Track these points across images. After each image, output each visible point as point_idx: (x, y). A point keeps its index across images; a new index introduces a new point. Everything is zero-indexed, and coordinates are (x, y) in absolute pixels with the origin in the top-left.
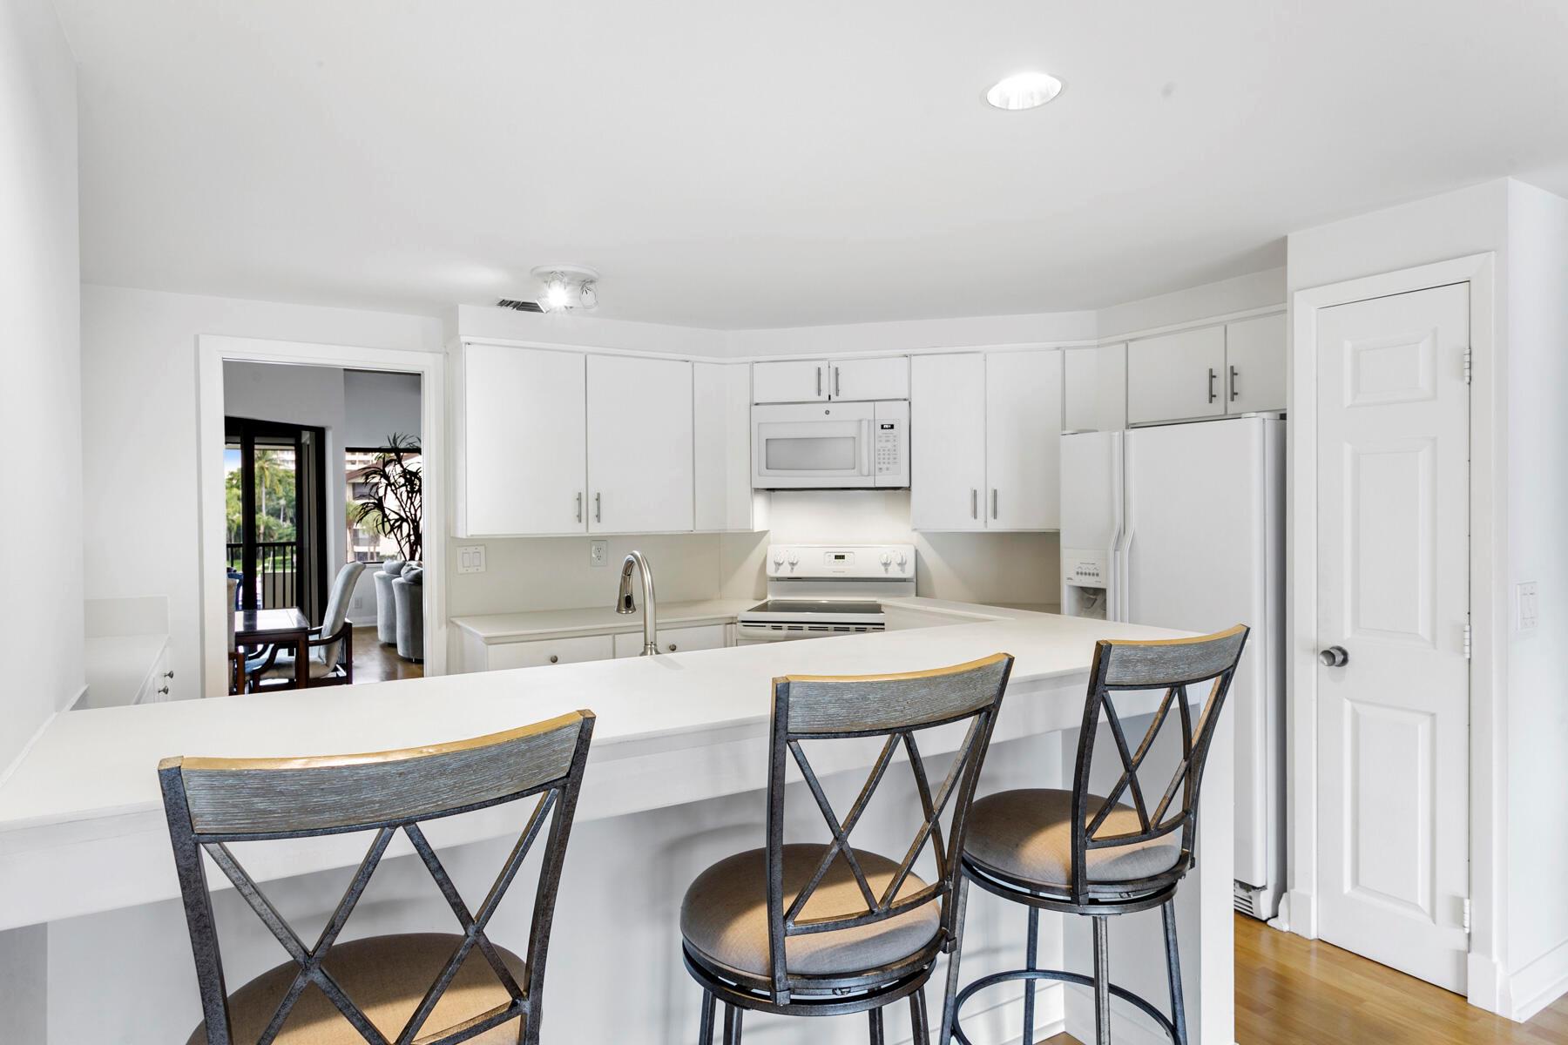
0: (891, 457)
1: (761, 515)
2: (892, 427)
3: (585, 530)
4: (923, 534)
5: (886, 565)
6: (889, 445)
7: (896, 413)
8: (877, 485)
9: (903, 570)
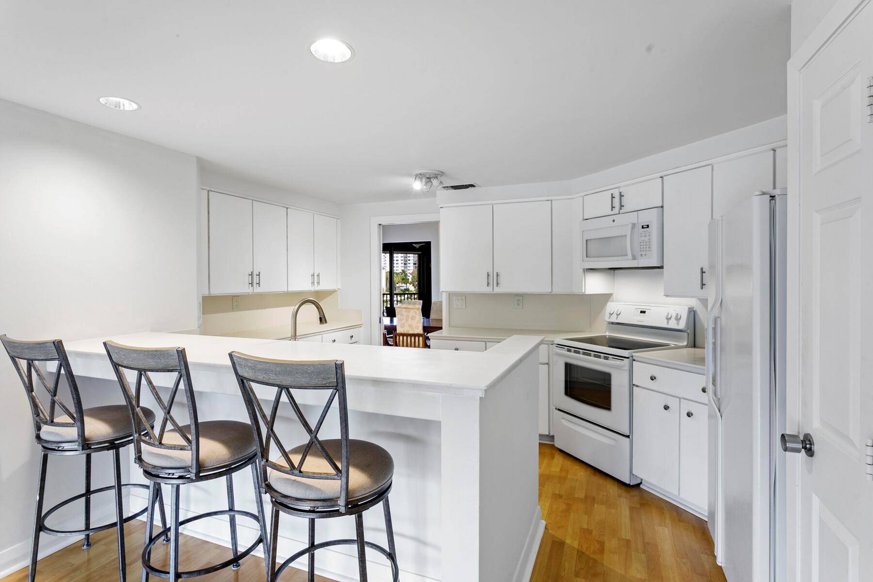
0: (647, 246)
1: (594, 285)
2: (648, 226)
3: (492, 290)
4: (699, 299)
5: (668, 319)
6: (646, 239)
7: (651, 217)
8: (640, 266)
9: (678, 324)
